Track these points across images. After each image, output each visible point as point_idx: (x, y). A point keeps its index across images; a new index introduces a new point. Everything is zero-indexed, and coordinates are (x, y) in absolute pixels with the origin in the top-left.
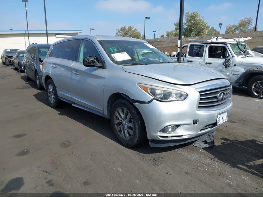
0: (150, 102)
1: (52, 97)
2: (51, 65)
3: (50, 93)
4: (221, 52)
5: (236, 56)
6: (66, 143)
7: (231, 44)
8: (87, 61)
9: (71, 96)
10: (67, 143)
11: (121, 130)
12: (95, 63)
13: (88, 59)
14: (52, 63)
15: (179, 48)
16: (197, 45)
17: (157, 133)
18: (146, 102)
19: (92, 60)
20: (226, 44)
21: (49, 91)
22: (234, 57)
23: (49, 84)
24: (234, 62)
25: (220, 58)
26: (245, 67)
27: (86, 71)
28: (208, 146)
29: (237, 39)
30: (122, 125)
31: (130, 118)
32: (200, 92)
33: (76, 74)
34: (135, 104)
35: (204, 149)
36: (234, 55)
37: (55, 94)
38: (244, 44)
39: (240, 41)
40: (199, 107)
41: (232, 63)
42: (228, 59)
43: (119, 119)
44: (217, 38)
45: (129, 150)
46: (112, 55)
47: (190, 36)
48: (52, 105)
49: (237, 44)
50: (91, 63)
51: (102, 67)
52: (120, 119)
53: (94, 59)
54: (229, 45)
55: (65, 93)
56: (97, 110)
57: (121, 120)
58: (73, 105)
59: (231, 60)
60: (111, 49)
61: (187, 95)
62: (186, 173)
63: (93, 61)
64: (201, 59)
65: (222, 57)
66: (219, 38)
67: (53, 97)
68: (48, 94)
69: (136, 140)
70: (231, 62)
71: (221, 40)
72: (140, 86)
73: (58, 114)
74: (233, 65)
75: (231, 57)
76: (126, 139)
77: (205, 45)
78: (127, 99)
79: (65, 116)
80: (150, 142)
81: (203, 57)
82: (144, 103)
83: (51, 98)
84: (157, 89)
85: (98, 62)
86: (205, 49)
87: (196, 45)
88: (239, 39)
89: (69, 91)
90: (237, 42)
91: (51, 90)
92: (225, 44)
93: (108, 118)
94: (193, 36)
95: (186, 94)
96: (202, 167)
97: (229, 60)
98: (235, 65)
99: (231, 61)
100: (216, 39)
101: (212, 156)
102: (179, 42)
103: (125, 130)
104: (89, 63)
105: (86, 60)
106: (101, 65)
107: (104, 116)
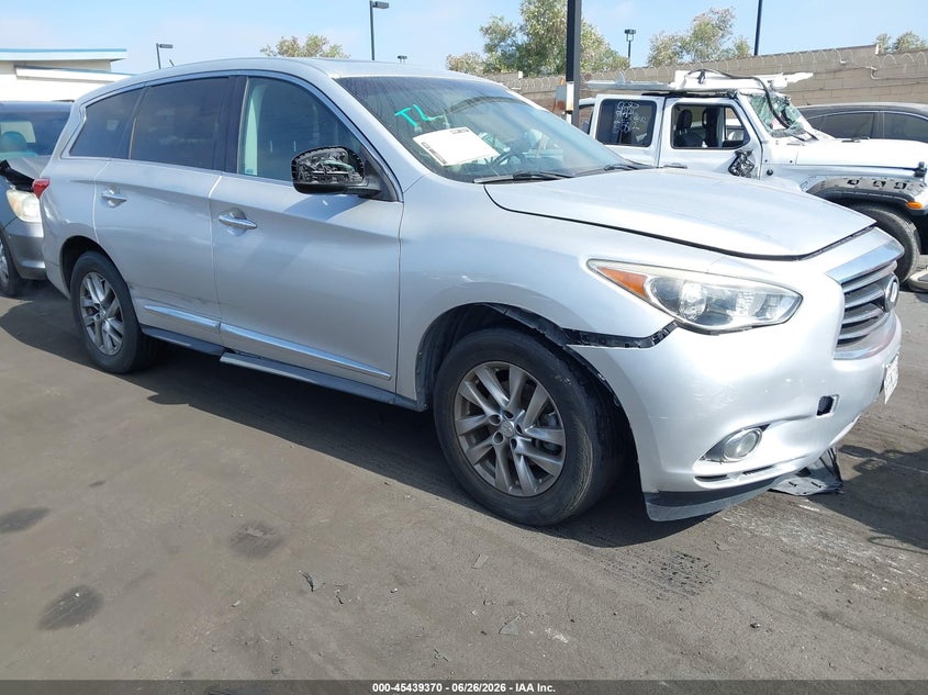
0: (658, 338)
1: (107, 326)
2: (96, 194)
3: (94, 310)
4: (699, 124)
5: (772, 140)
6: (250, 531)
7: (751, 95)
8: (309, 170)
9: (212, 323)
10: (259, 534)
11: (491, 456)
12: (346, 176)
13: (313, 161)
14: (99, 183)
15: (570, 112)
16: (629, 101)
17: (688, 464)
18: (638, 339)
19: (331, 166)
20: (735, 97)
21: (87, 303)
22: (766, 142)
23: (85, 272)
24: (764, 161)
25: (697, 145)
26: (803, 178)
27: (291, 214)
28: (822, 486)
29: (765, 79)
30: (500, 437)
31: (547, 408)
32: (844, 284)
33: (236, 226)
34: (579, 348)
35: (814, 497)
36: (766, 135)
37: (126, 314)
38: (781, 96)
39: (776, 85)
40: (841, 342)
41: (757, 165)
42: (744, 149)
43: (480, 411)
44: (703, 74)
45: (540, 536)
46: (418, 140)
47: (539, 72)
48: (105, 362)
49: (767, 95)
50: (329, 177)
51: (377, 192)
52: (490, 412)
53: (342, 158)
54: (745, 101)
55: (181, 309)
56: (359, 377)
57: (496, 418)
58: (224, 359)
59: (756, 154)
60: (402, 112)
61: (800, 299)
62: (825, 616)
63: (339, 168)
64: (646, 153)
65: (704, 145)
66: (707, 74)
67: (114, 330)
68: (84, 315)
69: (580, 497)
70: (754, 160)
71: (713, 82)
72: (603, 272)
73: (151, 398)
74: (764, 171)
75: (755, 144)
76: (521, 495)
77: (659, 101)
78: (532, 326)
79: (185, 408)
80: (650, 501)
81: (652, 146)
82: (627, 342)
83: (101, 332)
84: (685, 282)
85: (361, 173)
86: (658, 115)
87: (627, 102)
88: (770, 77)
89: (200, 301)
90: (765, 89)
91: (99, 297)
92: (731, 98)
93: (421, 407)
94: (549, 74)
95: (796, 295)
96: (861, 579)
97: (749, 153)
98: (769, 173)
99: (756, 159)
100: (699, 78)
101: (867, 530)
102: (570, 88)
103: (515, 458)
104: (320, 177)
105: (308, 164)
106: (374, 186)
107: (399, 402)
